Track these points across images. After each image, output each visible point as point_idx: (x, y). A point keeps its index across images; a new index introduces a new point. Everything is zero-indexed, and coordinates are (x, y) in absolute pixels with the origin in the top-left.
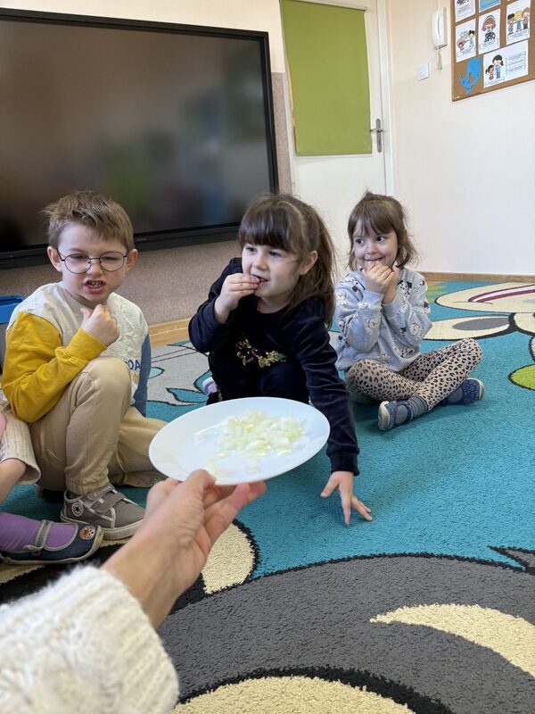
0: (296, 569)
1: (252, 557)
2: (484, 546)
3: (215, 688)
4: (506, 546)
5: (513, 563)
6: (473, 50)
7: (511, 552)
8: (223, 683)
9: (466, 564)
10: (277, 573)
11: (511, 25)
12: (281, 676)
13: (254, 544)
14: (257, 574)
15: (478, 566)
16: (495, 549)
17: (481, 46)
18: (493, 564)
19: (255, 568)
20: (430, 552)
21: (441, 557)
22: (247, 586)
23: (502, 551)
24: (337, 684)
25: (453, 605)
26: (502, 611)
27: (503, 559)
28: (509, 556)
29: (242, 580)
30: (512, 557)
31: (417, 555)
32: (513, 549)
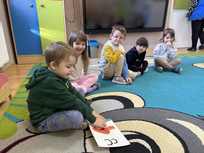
0: (152, 108)
1: (144, 104)
2: (195, 114)
3: (135, 120)
4: (200, 115)
5: (201, 118)
7: (201, 116)
8: (137, 120)
9: (190, 116)
10: (148, 108)
12: (147, 122)
13: (145, 102)
14: (145, 107)
15: (192, 117)
16: (198, 115)
18: (196, 117)
19: (144, 106)
20: (182, 112)
21: (184, 113)
22: (142, 108)
23: (199, 116)
24: (157, 125)
25: (184, 121)
26: (194, 124)
27: (199, 117)
28: (200, 117)
29: (142, 107)
30: (201, 117)
31: (179, 112)
32: (202, 116)
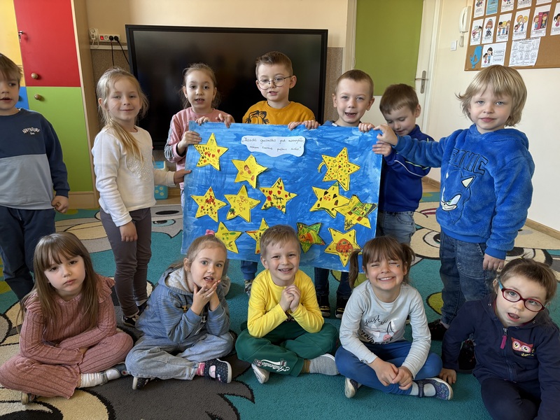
6: (479, 40)
11: (500, 29)
17: (483, 39)
